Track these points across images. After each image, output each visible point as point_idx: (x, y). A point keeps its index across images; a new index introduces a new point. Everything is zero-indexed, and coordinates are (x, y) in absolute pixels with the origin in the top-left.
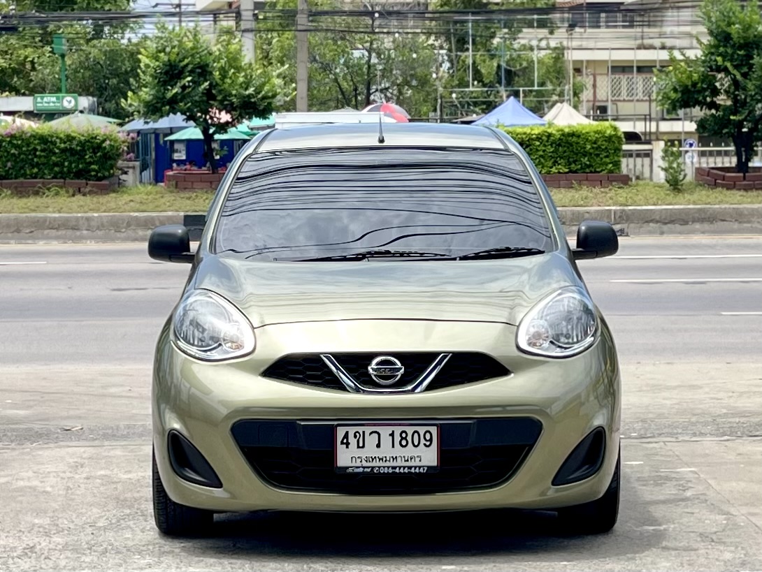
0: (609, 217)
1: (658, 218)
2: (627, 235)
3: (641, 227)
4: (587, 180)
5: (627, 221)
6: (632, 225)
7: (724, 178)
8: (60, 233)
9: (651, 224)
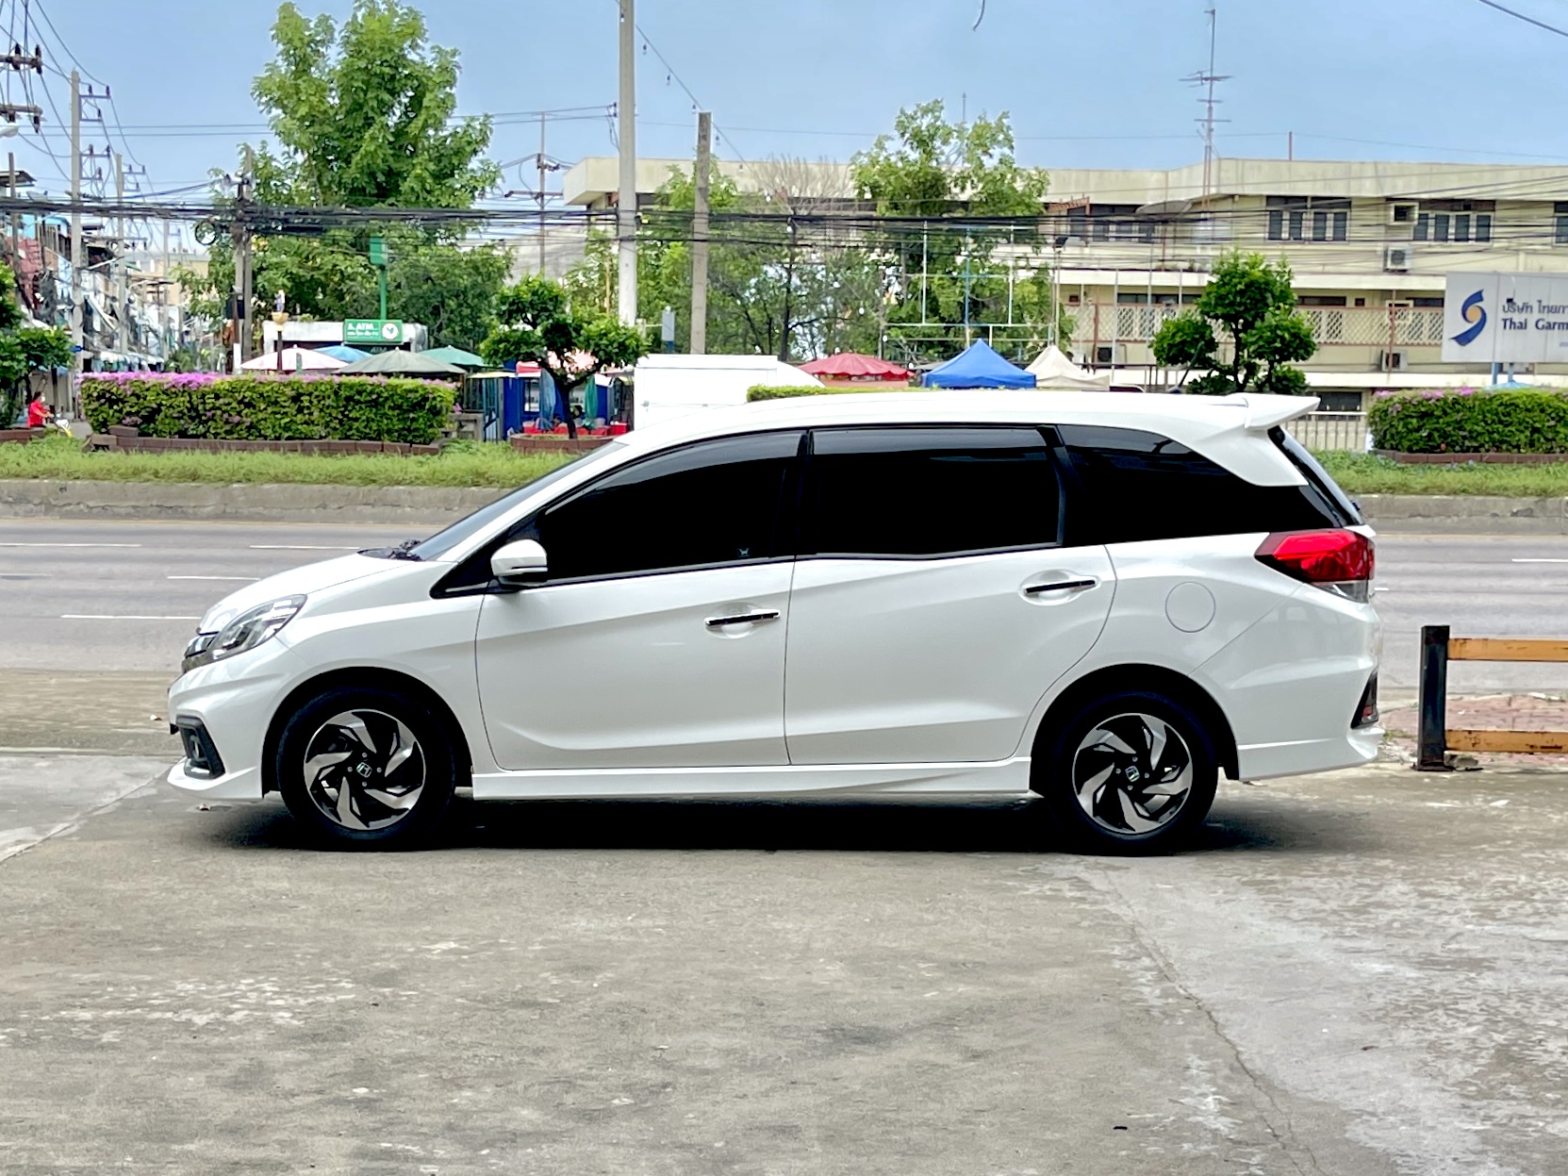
8: (376, 510)
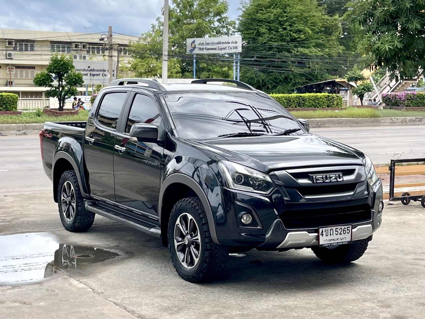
0: (20, 127)
1: (38, 128)
2: (27, 135)
3: (32, 132)
4: (6, 113)
5: (27, 129)
6: (29, 131)
7: (57, 113)
9: (36, 131)
